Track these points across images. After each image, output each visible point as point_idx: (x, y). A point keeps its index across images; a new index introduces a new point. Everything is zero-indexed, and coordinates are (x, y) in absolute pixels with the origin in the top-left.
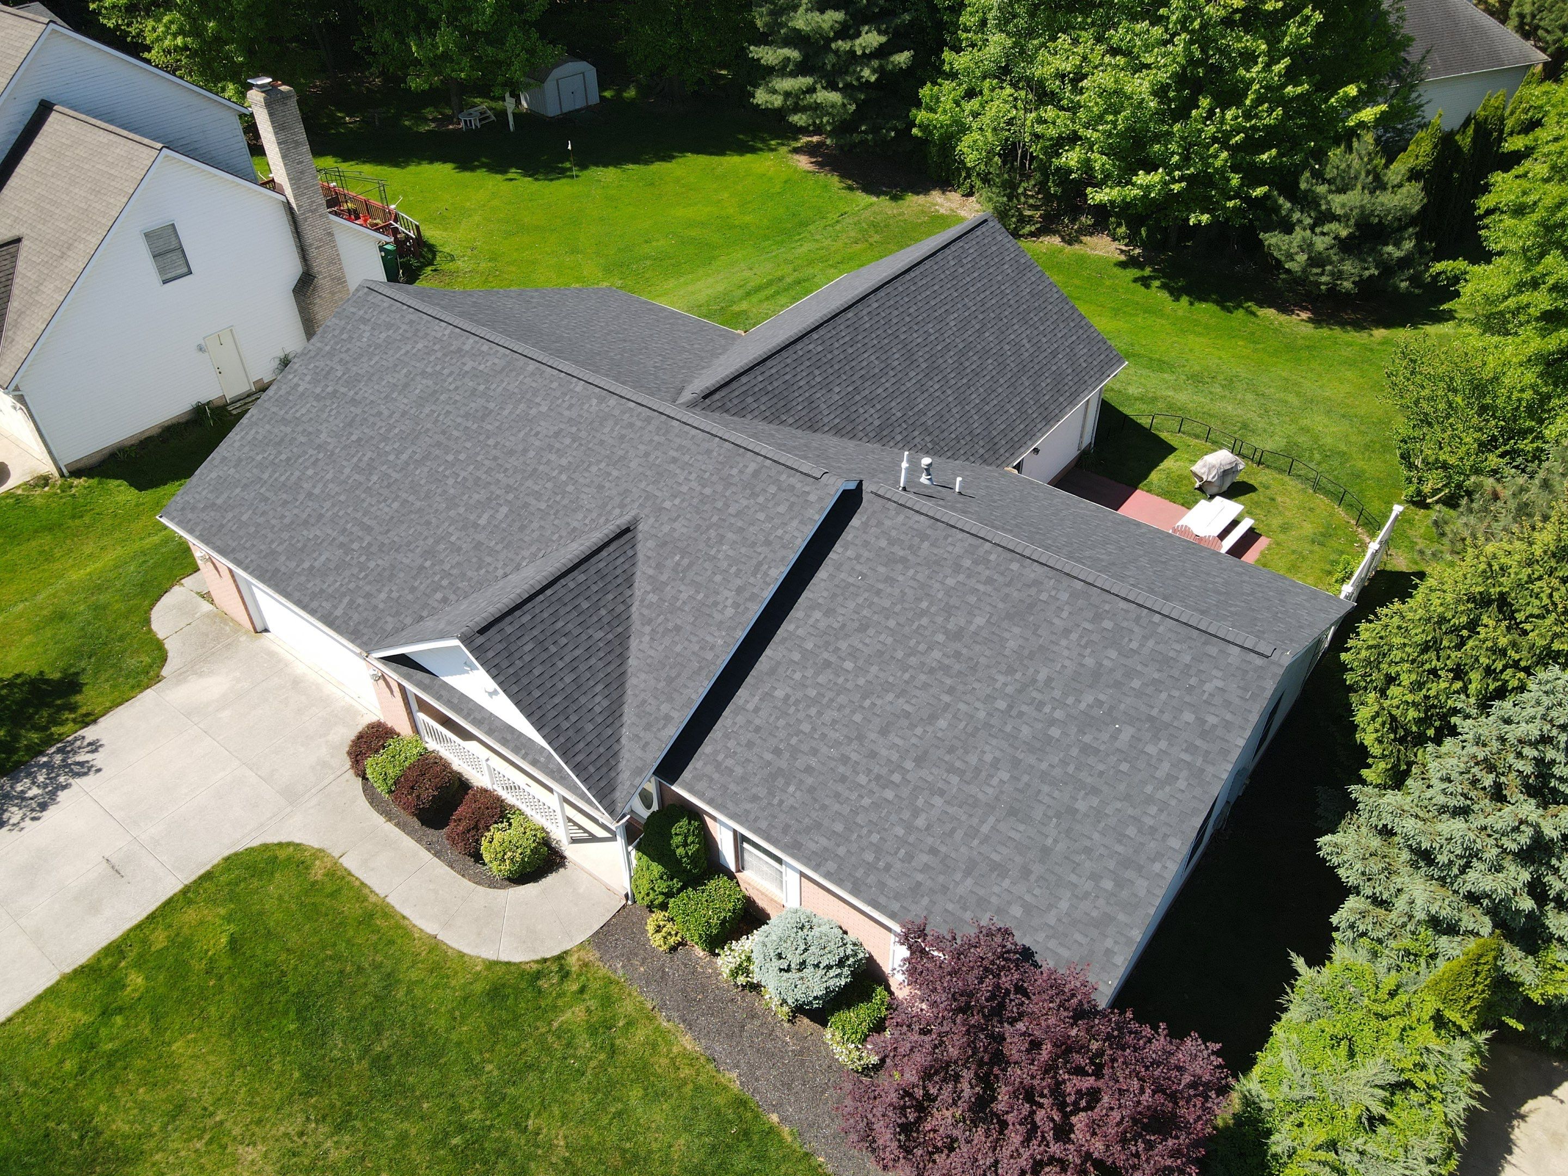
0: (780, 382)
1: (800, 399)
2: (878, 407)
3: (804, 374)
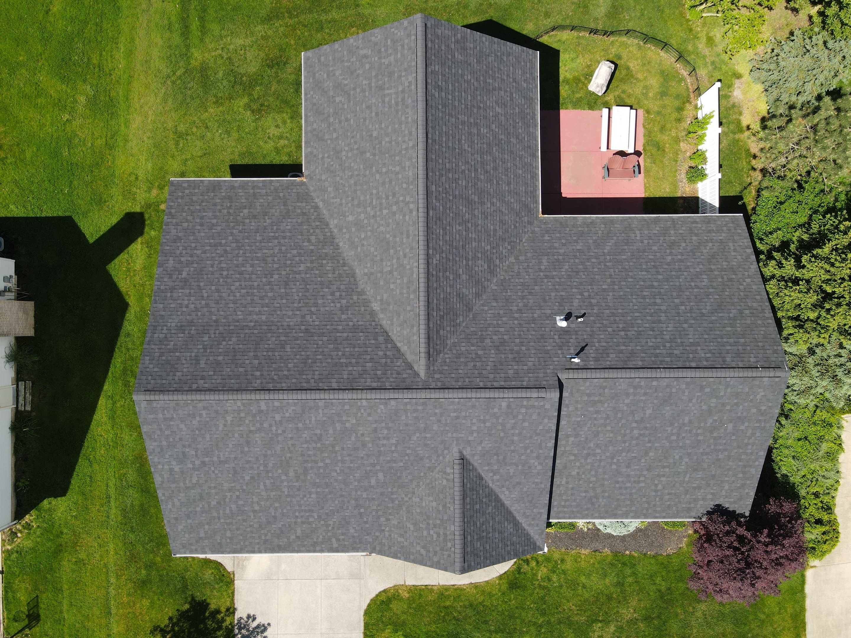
0: (442, 303)
1: (455, 301)
2: (480, 255)
3: (445, 283)
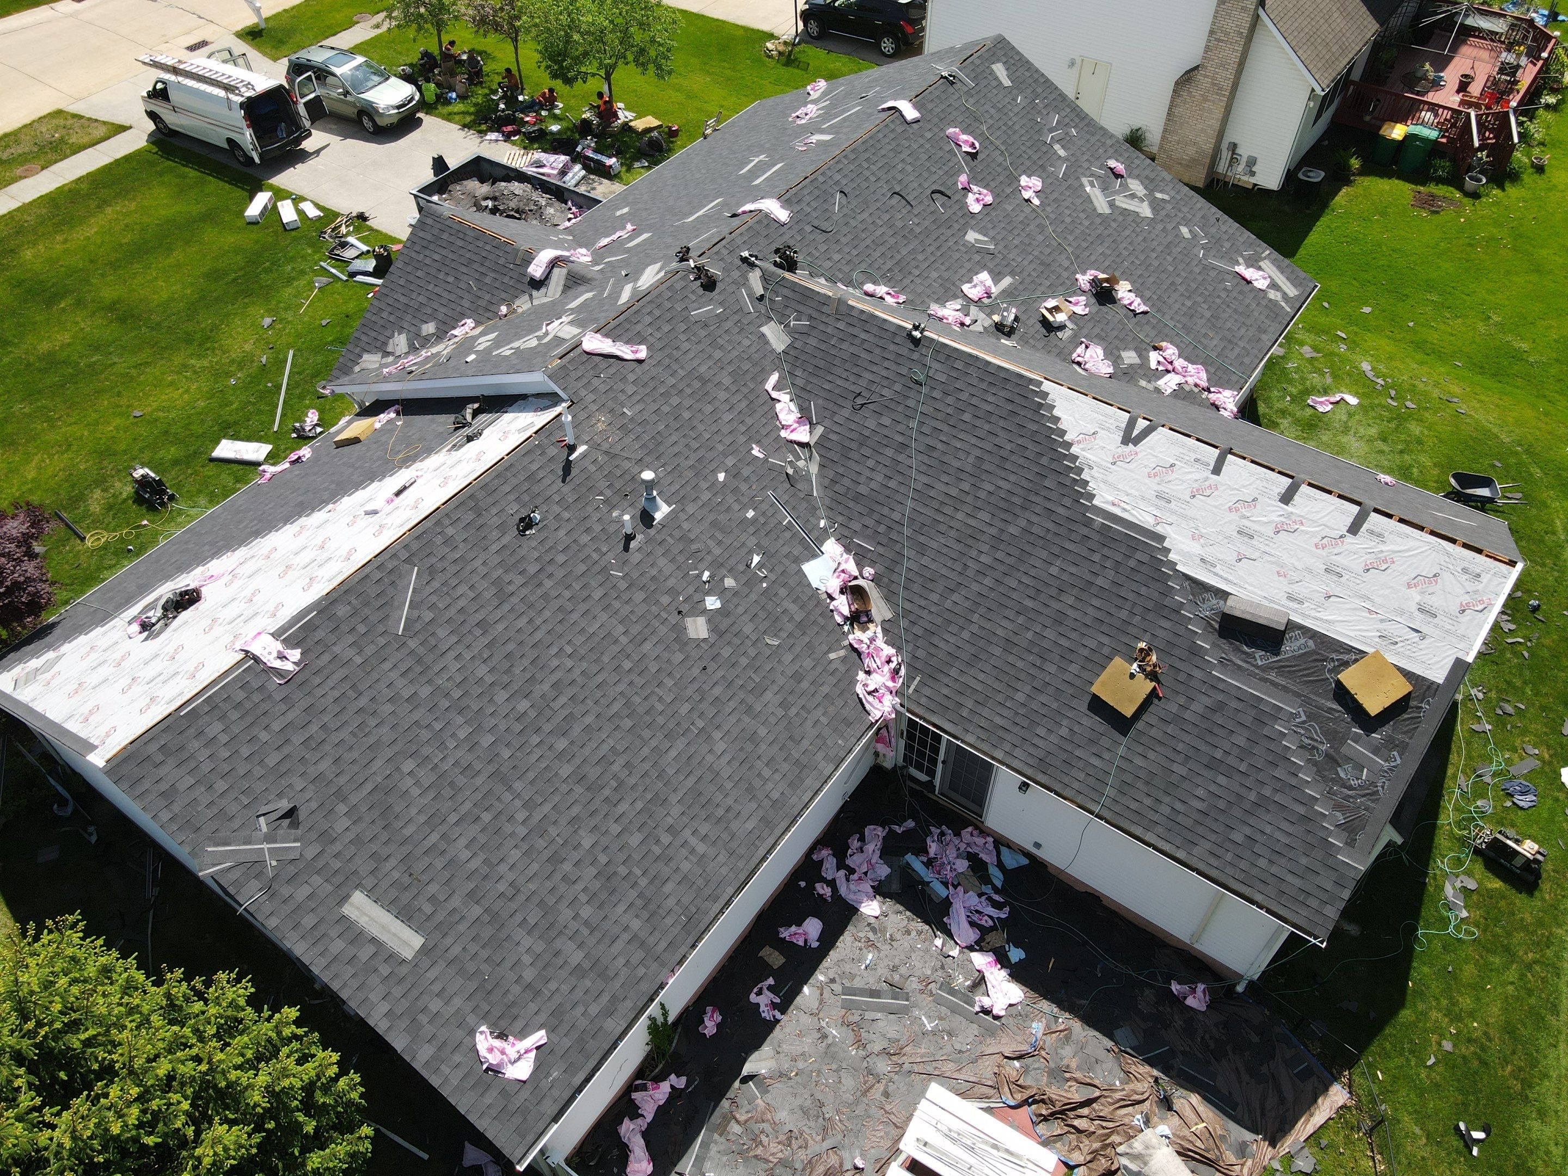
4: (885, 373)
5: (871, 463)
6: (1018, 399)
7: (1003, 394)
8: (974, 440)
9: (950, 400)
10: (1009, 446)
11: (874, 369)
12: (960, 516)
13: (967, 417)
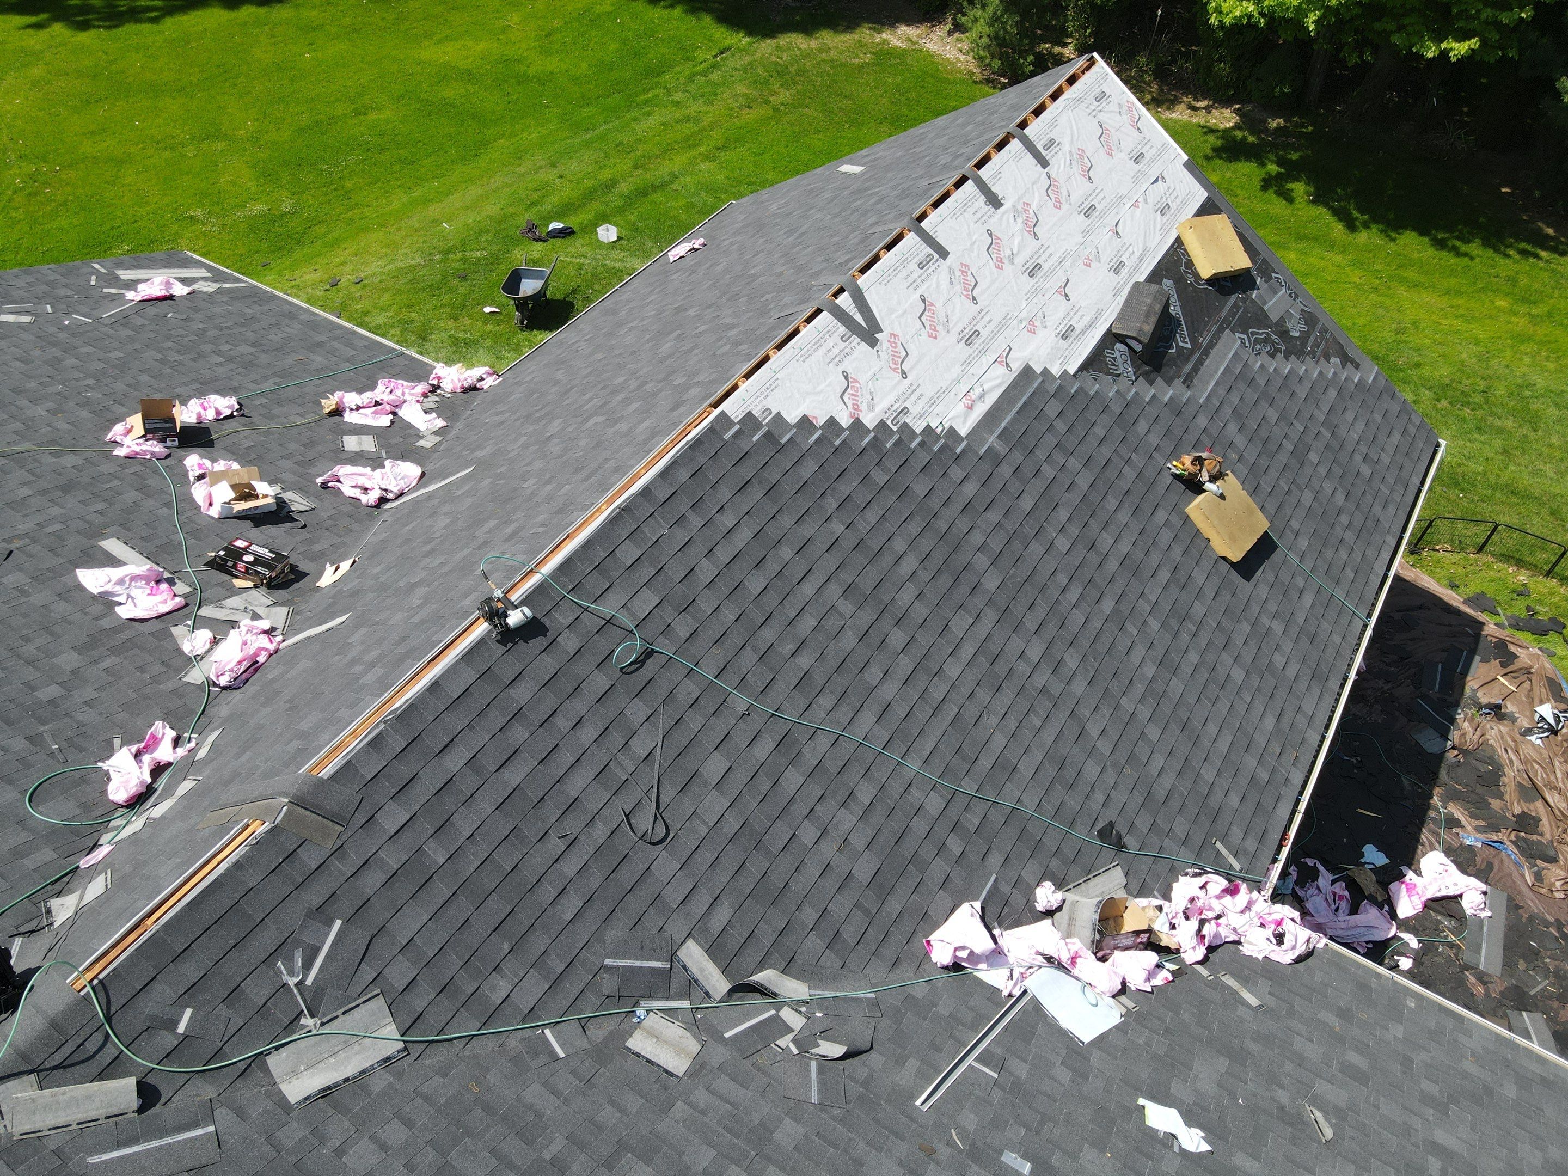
4: (588, 734)
5: (808, 834)
6: (747, 471)
7: (725, 493)
8: (808, 589)
9: (706, 605)
10: (837, 527)
11: (566, 758)
12: (953, 670)
13: (755, 584)
